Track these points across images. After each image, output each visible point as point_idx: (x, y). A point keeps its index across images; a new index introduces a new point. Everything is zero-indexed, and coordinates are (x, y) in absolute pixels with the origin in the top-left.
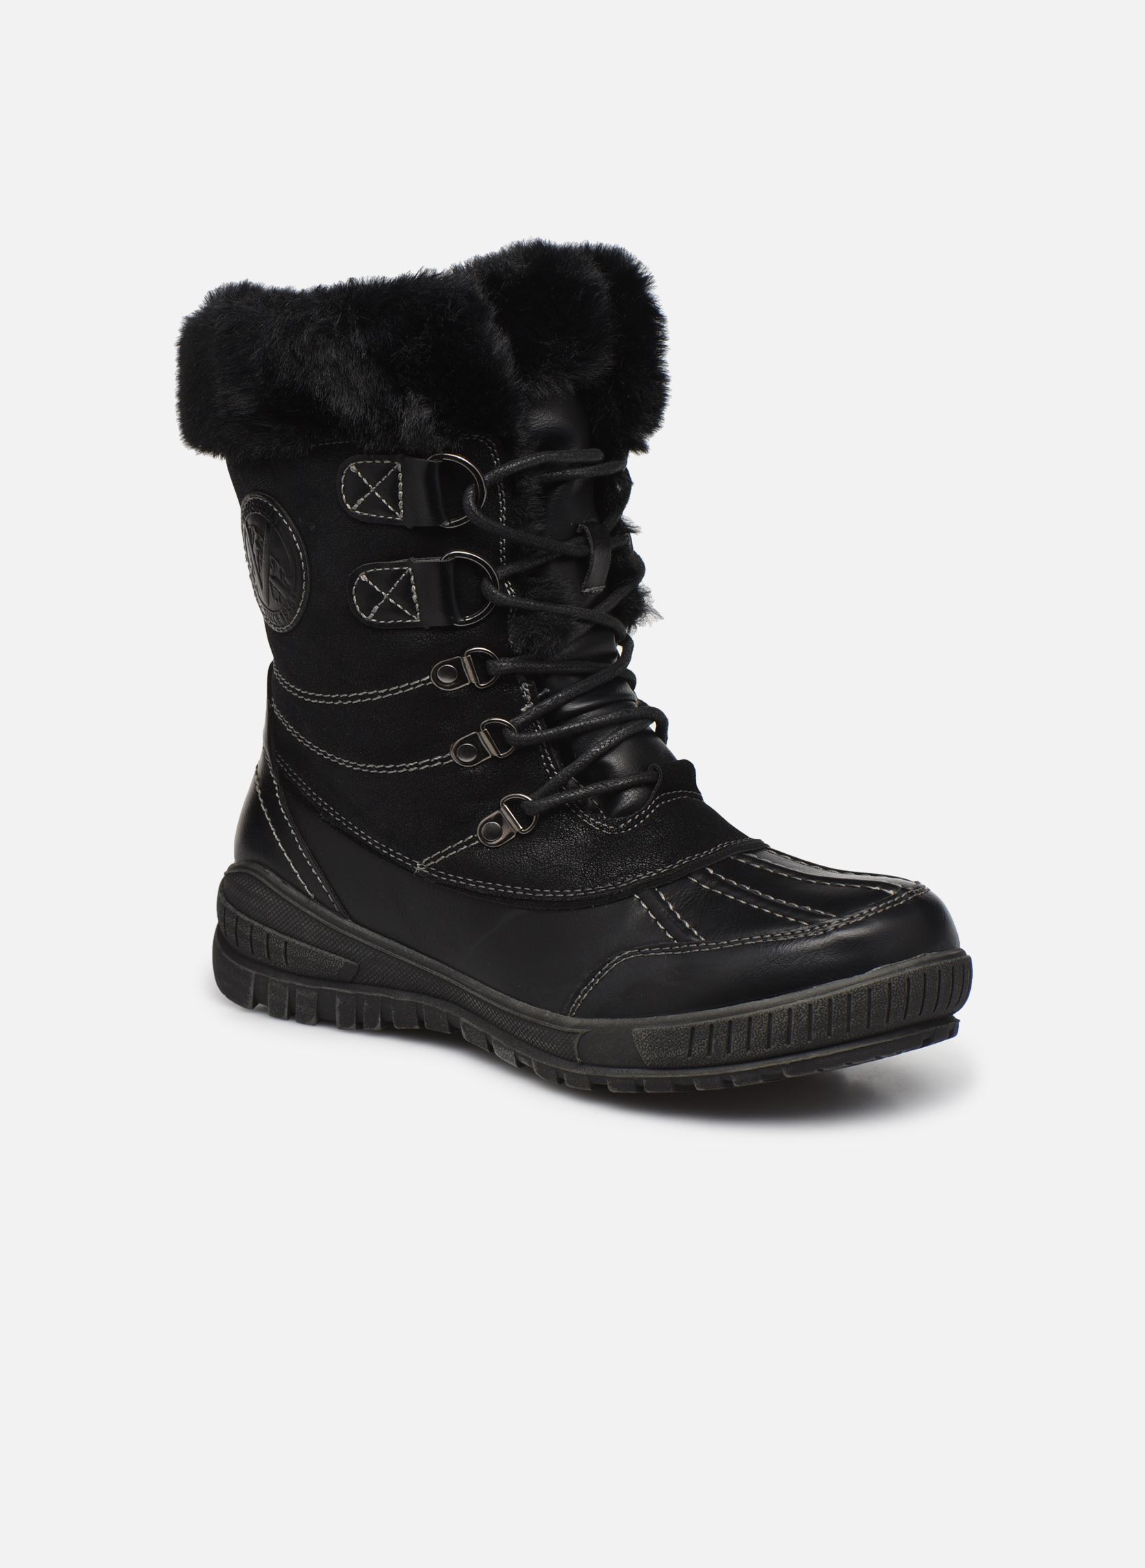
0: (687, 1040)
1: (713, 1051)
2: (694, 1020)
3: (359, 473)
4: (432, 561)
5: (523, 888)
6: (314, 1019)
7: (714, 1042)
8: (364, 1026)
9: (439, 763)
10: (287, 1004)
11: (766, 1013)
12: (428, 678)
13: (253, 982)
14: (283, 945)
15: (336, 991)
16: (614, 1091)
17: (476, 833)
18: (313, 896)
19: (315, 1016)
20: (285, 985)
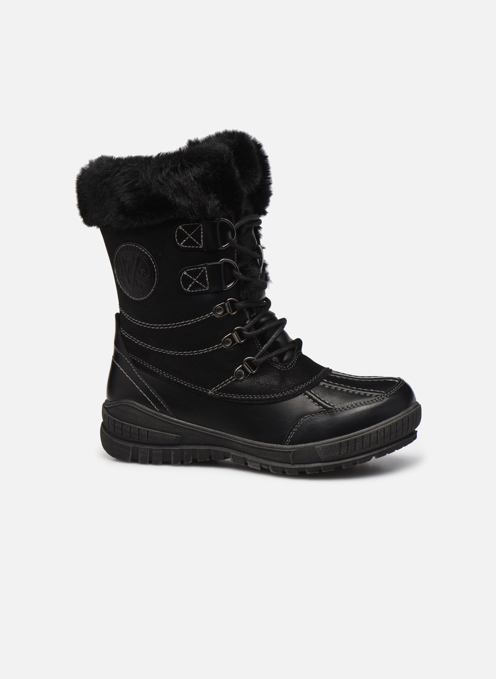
0: (339, 448)
1: (349, 451)
2: (340, 440)
3: (183, 229)
4: (214, 264)
5: (256, 396)
6: (161, 462)
7: (349, 448)
8: (184, 462)
9: (217, 348)
10: (148, 457)
11: (369, 433)
12: (212, 313)
13: (131, 450)
14: (146, 432)
15: (171, 449)
16: (309, 474)
17: (234, 375)
18: (159, 410)
19: (162, 461)
20: (147, 449)
